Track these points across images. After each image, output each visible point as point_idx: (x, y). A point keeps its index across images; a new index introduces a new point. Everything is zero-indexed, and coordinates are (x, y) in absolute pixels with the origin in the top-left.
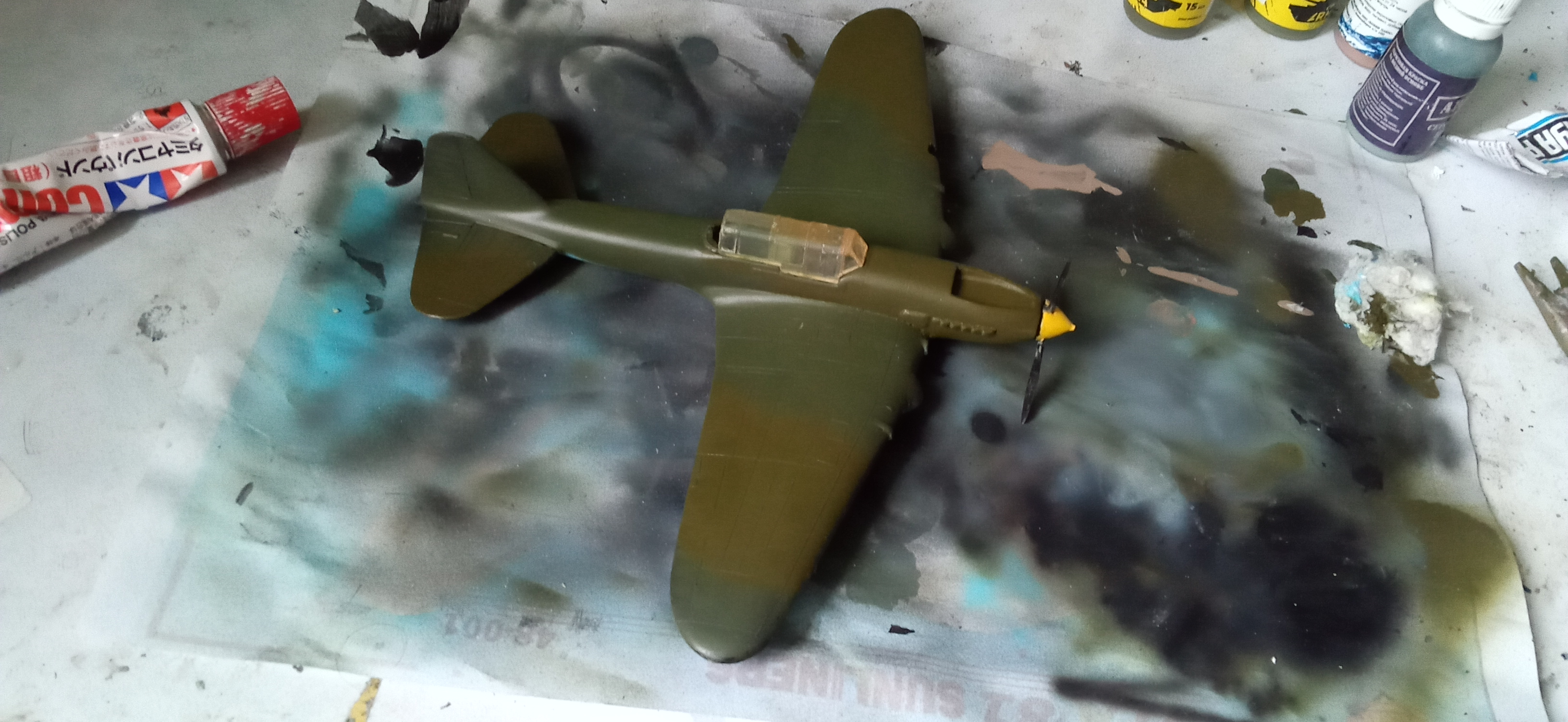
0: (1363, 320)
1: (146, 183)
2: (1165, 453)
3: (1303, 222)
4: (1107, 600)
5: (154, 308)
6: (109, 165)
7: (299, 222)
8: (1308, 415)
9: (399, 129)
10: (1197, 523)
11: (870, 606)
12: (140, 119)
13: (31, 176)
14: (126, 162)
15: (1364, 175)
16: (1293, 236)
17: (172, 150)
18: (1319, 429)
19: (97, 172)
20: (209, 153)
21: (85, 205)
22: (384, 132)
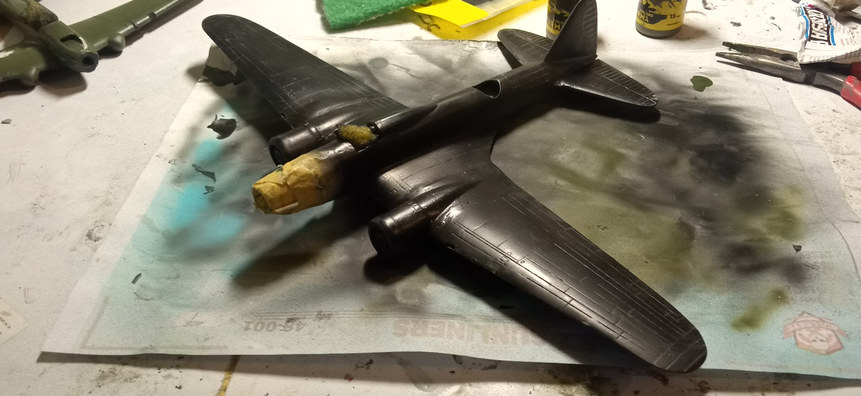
7: (171, 158)
9: (223, 115)
22: (216, 117)
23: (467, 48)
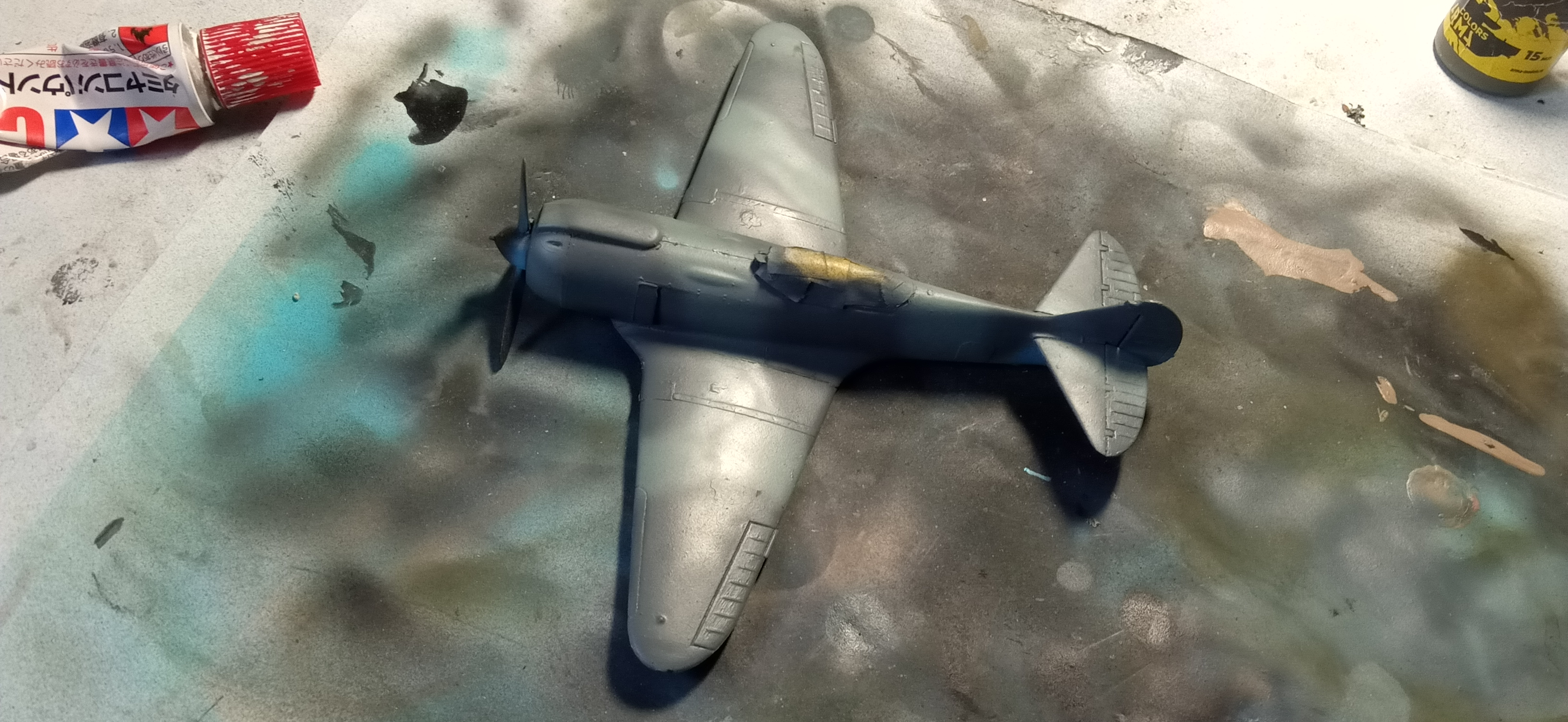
5: (78, 260)
7: (285, 175)
9: (443, 71)
22: (423, 74)
23: (1076, 44)
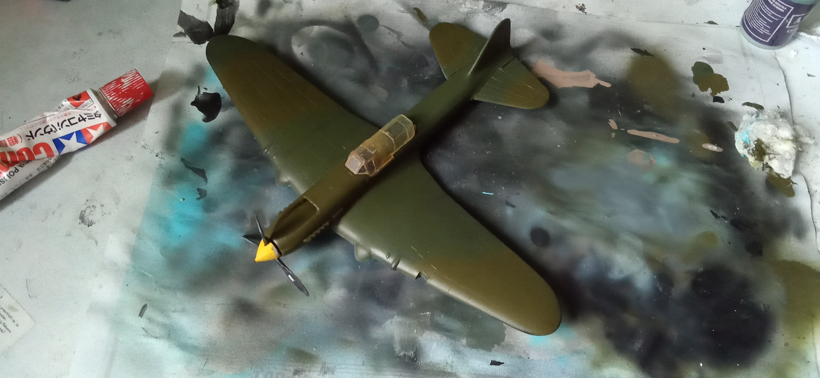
0: (751, 154)
1: (74, 136)
2: (639, 244)
3: (716, 94)
4: (609, 336)
5: (87, 207)
6: (53, 129)
7: (158, 150)
8: (721, 213)
9: (207, 88)
10: (658, 286)
11: (479, 350)
12: (67, 103)
13: (13, 142)
14: (62, 128)
15: (751, 61)
16: (711, 103)
17: (86, 118)
18: (726, 222)
19: (48, 134)
20: (105, 118)
21: (43, 153)
22: (199, 91)
